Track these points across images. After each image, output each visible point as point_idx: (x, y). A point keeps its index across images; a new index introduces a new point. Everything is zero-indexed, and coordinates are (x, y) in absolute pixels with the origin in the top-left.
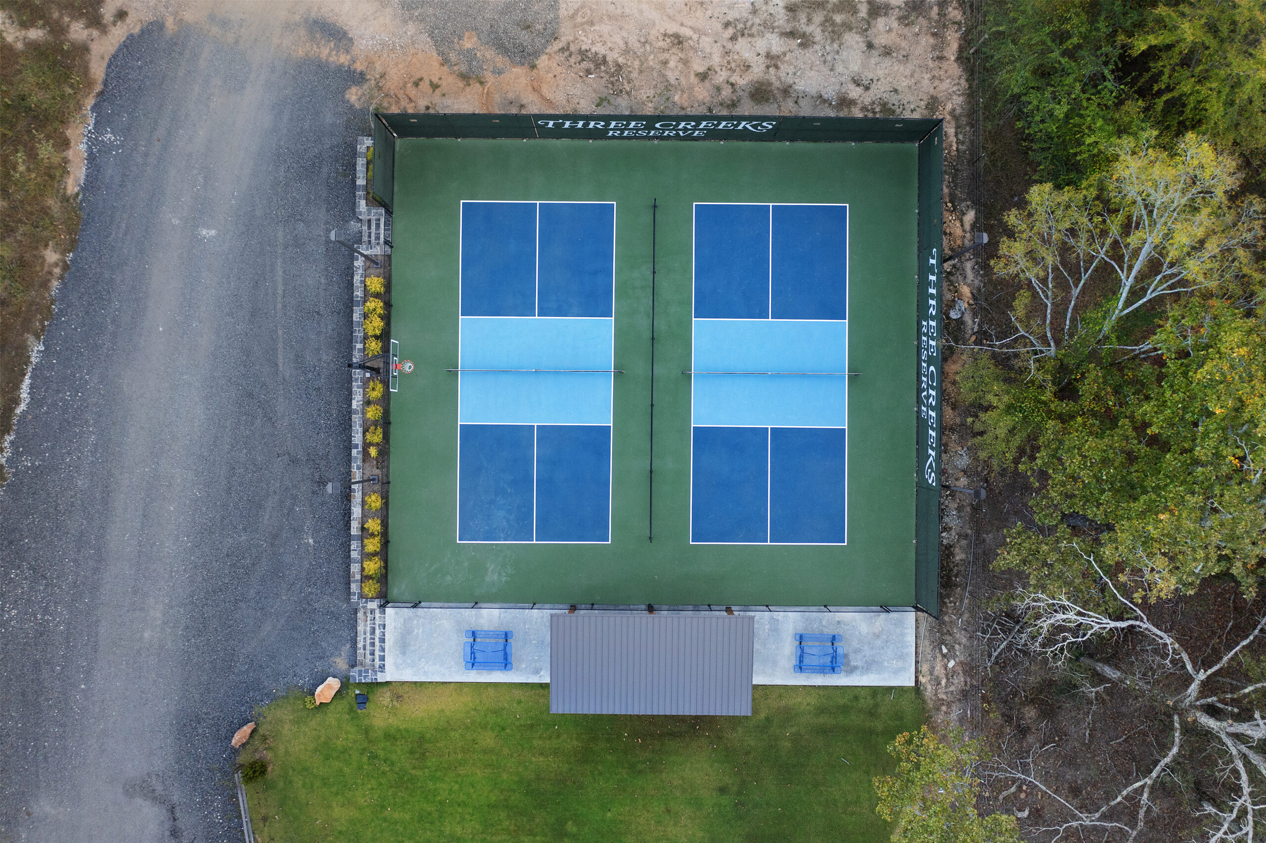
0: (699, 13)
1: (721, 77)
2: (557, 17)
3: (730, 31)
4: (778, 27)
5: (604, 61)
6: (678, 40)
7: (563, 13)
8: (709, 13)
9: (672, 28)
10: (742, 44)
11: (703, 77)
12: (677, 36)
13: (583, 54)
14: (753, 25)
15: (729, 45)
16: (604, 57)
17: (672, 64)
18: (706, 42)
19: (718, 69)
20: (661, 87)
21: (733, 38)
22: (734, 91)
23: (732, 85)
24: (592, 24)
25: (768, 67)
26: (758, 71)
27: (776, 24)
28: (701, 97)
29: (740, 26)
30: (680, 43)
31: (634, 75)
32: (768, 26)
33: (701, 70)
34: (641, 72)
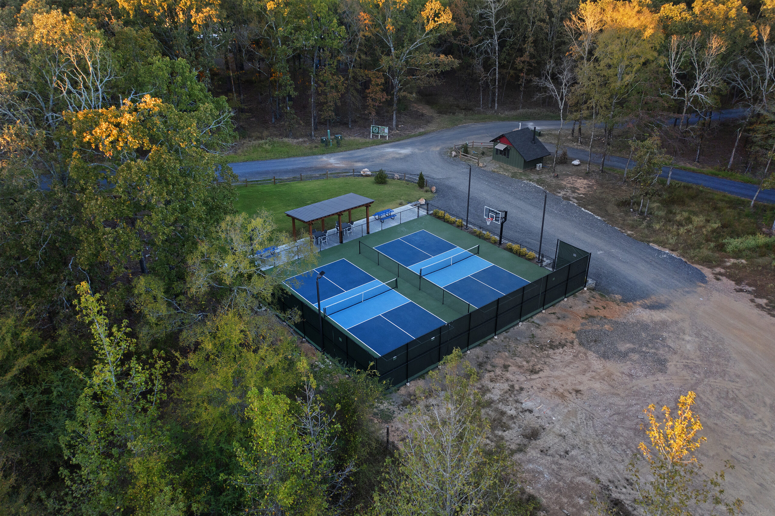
0: (539, 385)
1: (498, 371)
2: (590, 350)
3: (517, 387)
4: (499, 403)
5: (550, 348)
6: (533, 371)
7: (590, 353)
8: (535, 388)
9: (541, 374)
10: (506, 386)
11: (506, 367)
12: (536, 372)
13: (563, 346)
14: (511, 396)
15: (510, 383)
16: (554, 350)
17: (525, 363)
18: (522, 378)
19: (504, 373)
20: (518, 354)
21: (512, 386)
22: (486, 370)
23: (490, 371)
24: (574, 356)
25: (483, 386)
26: (486, 381)
27: (501, 403)
28: (497, 359)
29: (515, 392)
30: (532, 371)
31: (534, 351)
32: (504, 400)
33: (510, 368)
34: (533, 353)
